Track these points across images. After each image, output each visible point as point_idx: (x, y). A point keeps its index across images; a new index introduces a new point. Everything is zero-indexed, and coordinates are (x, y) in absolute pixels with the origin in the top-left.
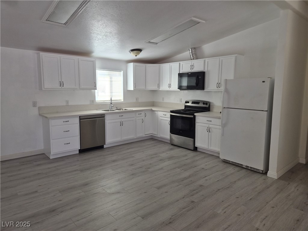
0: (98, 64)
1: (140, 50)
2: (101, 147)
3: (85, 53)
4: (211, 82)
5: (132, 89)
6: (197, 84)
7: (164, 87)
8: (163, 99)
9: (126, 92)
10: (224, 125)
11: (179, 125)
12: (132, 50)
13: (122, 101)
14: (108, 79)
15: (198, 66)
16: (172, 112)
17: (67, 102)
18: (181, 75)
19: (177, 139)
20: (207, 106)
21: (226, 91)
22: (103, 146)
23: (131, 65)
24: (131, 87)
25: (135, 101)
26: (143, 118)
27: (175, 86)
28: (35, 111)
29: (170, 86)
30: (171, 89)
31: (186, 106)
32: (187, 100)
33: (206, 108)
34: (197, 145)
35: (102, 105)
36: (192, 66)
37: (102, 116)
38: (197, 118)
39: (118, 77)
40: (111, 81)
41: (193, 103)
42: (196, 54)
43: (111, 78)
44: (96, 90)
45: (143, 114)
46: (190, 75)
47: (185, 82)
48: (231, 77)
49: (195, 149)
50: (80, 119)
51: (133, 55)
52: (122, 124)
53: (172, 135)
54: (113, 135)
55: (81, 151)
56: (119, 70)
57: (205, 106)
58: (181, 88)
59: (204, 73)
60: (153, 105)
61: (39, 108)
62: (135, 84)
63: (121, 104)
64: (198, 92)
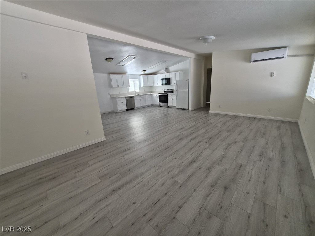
0: (129, 77)
1: (145, 71)
2: (134, 109)
3: (124, 73)
4: (173, 82)
6: (168, 83)
7: (155, 85)
9: (140, 87)
10: (176, 96)
11: (163, 99)
12: (142, 71)
14: (133, 82)
15: (168, 76)
16: (159, 94)
17: (119, 92)
18: (162, 79)
19: (162, 104)
20: (172, 91)
21: (177, 84)
23: (142, 76)
24: (142, 85)
25: (144, 91)
26: (148, 97)
27: (160, 84)
28: (109, 96)
29: (158, 84)
32: (165, 89)
34: (169, 105)
35: (132, 93)
36: (166, 76)
37: (133, 97)
38: (168, 95)
39: (137, 82)
40: (134, 83)
41: (167, 90)
42: (167, 71)
43: (134, 82)
44: (129, 87)
45: (148, 96)
46: (166, 79)
47: (164, 82)
48: (179, 79)
49: (168, 107)
50: (126, 98)
51: (143, 73)
52: (140, 100)
53: (160, 103)
54: (137, 104)
55: (127, 110)
56: (137, 79)
57: (171, 91)
58: (162, 85)
59: (170, 78)
60: (152, 92)
61: (110, 95)
62: (144, 84)
63: (139, 92)
64: (169, 86)
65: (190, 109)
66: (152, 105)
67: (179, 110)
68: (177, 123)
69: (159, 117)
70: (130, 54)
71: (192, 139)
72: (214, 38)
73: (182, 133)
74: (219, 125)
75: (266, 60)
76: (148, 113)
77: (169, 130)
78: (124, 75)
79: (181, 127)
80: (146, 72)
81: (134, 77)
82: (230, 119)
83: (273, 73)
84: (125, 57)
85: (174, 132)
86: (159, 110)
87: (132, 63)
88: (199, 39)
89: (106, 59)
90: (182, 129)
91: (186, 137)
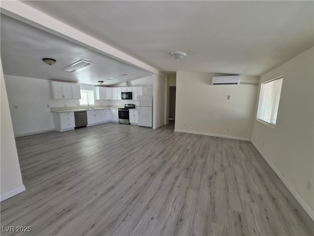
0: (81, 87)
1: (103, 82)
3: (74, 81)
4: (135, 96)
5: (99, 99)
6: (129, 97)
7: (115, 98)
8: (114, 104)
9: (96, 101)
10: (139, 113)
11: (123, 114)
12: (99, 82)
13: (94, 105)
14: (86, 94)
15: (129, 90)
16: (119, 109)
17: (65, 105)
18: (122, 93)
19: (122, 121)
21: (139, 100)
22: (86, 126)
23: (98, 87)
24: (98, 98)
25: (100, 105)
26: (105, 112)
27: (120, 98)
28: (49, 110)
30: (118, 99)
31: (125, 107)
32: (125, 104)
33: (133, 107)
34: (130, 122)
35: (84, 107)
36: (127, 90)
37: (85, 112)
38: (129, 111)
39: (91, 93)
40: (87, 95)
41: (128, 105)
42: (128, 85)
44: (80, 100)
45: (105, 110)
46: (127, 93)
47: (125, 96)
48: (141, 95)
49: (130, 124)
50: (74, 113)
51: (99, 84)
52: (95, 115)
53: (120, 119)
54: (91, 120)
55: (76, 128)
56: (91, 90)
57: (133, 106)
58: (122, 99)
59: (132, 93)
60: (110, 106)
61: (51, 108)
62: (100, 97)
63: (93, 106)
64: (130, 100)
65: (154, 127)
66: (111, 123)
67: (142, 128)
68: (143, 147)
69: (119, 139)
70: (82, 59)
71: (167, 173)
72: (185, 54)
73: (153, 163)
74: (189, 147)
75: (224, 84)
76: (104, 133)
77: (135, 160)
78: (73, 84)
79: (149, 153)
80: (103, 84)
81: (88, 87)
82: (196, 139)
83: (230, 96)
84: (76, 62)
85: (142, 162)
86: (119, 127)
87: (84, 70)
88: (170, 54)
89: (44, 59)
90: (150, 156)
91: (159, 169)
